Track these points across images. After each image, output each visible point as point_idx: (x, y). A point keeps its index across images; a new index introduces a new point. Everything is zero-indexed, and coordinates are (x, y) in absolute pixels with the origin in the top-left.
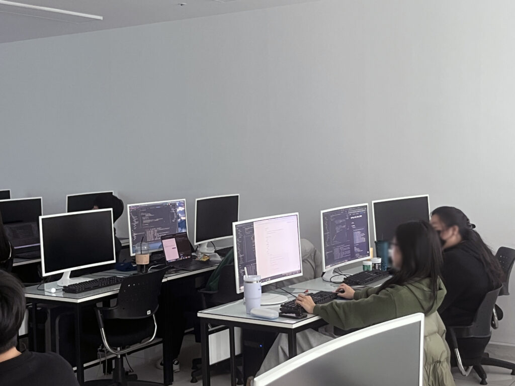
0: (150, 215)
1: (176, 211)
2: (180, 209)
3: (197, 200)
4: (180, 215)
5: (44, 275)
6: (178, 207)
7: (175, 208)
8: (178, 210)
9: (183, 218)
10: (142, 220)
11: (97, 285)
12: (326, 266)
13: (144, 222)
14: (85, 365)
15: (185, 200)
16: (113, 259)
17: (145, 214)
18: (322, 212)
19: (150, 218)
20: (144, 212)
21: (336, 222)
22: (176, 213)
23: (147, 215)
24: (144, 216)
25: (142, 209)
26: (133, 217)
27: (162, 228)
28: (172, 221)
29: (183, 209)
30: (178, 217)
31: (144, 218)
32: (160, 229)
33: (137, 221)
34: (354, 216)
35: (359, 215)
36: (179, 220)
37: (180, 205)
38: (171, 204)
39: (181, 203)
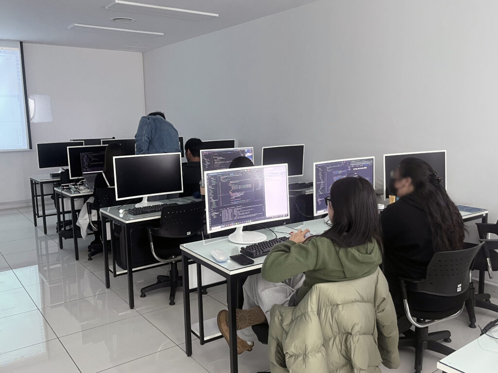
0: (222, 158)
2: (248, 154)
3: (263, 148)
5: (117, 199)
6: (246, 153)
10: (214, 162)
11: (154, 209)
12: (317, 211)
13: (216, 163)
14: (133, 270)
15: (252, 148)
16: (181, 190)
18: (315, 164)
19: (221, 160)
20: (216, 156)
21: (335, 173)
23: (218, 158)
24: (216, 159)
25: (214, 154)
26: (206, 159)
29: (251, 154)
31: (215, 160)
33: (208, 162)
34: (357, 168)
35: (363, 167)
37: (248, 152)
38: (240, 151)
39: (249, 150)
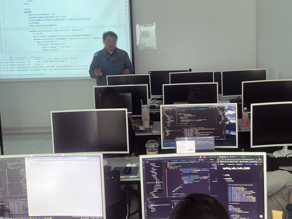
0: (190, 115)
1: (223, 114)
2: (230, 112)
4: (229, 118)
6: (226, 110)
7: (223, 111)
8: (227, 113)
9: (232, 121)
10: (179, 119)
13: (181, 121)
15: (237, 104)
17: (184, 114)
19: (190, 118)
20: (183, 112)
22: (224, 116)
23: (186, 115)
24: (183, 116)
25: (179, 109)
26: (167, 116)
27: (205, 128)
28: (218, 123)
29: (235, 112)
30: (227, 120)
31: (181, 118)
32: (203, 128)
33: (172, 119)
36: (228, 122)
37: (230, 109)
38: (218, 107)
39: (231, 107)
